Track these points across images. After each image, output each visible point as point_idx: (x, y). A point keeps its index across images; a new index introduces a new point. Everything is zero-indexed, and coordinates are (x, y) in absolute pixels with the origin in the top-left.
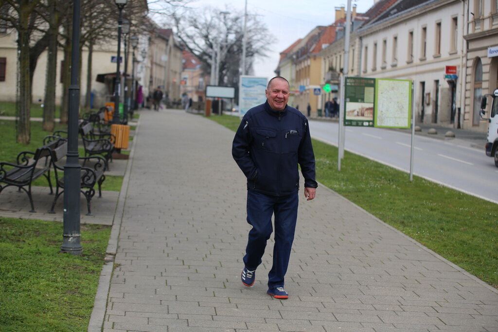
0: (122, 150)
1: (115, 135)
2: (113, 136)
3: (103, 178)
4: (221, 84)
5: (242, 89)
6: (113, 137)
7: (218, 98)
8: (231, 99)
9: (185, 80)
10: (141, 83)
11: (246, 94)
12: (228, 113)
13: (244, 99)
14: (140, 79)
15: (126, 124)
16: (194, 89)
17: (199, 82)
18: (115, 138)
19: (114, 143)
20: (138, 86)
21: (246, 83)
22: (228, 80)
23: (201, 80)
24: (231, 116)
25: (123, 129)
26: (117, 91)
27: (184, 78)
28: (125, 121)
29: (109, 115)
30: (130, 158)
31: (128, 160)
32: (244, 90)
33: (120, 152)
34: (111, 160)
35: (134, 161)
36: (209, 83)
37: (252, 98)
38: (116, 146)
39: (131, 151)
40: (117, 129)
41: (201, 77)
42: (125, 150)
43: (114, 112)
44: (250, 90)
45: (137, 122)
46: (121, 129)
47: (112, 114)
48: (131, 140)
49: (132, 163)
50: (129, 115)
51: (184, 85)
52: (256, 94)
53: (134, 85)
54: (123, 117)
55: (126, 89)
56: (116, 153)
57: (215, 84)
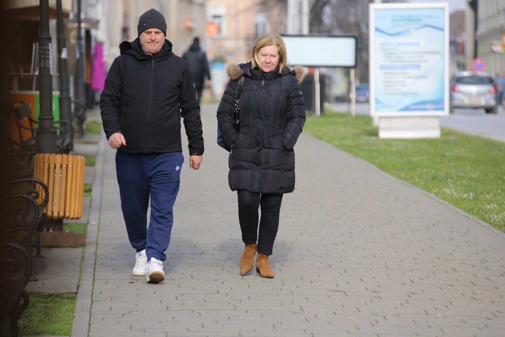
0: (65, 221)
1: (45, 182)
2: (42, 184)
3: (22, 302)
4: (317, 27)
5: (375, 41)
6: (39, 188)
7: (311, 67)
8: (347, 69)
9: (217, 21)
10: (99, 34)
11: (388, 54)
12: (340, 108)
13: (382, 67)
14: (96, 24)
15: (67, 150)
16: (242, 44)
17: (256, 26)
18: (46, 189)
19: (46, 201)
20: (93, 44)
21: (386, 26)
22: (335, 16)
23: (260, 18)
24: (347, 115)
25: (67, 166)
26: (45, 63)
27: (215, 17)
28: (66, 143)
29: (21, 129)
30: (89, 243)
31: (84, 248)
32: (382, 44)
33: (61, 229)
34: (39, 252)
35: (98, 248)
36: (285, 26)
37: (406, 63)
38: (49, 213)
39: (88, 223)
40: (49, 165)
41: (260, 11)
42: (74, 221)
43: (39, 118)
44: (400, 44)
45: (97, 143)
46: (61, 166)
47: (31, 126)
48: (88, 194)
49: (95, 256)
50: (75, 124)
51: (216, 36)
52: (416, 53)
53: (83, 42)
54: (61, 132)
55: (64, 55)
56: (51, 231)
57: (301, 30)
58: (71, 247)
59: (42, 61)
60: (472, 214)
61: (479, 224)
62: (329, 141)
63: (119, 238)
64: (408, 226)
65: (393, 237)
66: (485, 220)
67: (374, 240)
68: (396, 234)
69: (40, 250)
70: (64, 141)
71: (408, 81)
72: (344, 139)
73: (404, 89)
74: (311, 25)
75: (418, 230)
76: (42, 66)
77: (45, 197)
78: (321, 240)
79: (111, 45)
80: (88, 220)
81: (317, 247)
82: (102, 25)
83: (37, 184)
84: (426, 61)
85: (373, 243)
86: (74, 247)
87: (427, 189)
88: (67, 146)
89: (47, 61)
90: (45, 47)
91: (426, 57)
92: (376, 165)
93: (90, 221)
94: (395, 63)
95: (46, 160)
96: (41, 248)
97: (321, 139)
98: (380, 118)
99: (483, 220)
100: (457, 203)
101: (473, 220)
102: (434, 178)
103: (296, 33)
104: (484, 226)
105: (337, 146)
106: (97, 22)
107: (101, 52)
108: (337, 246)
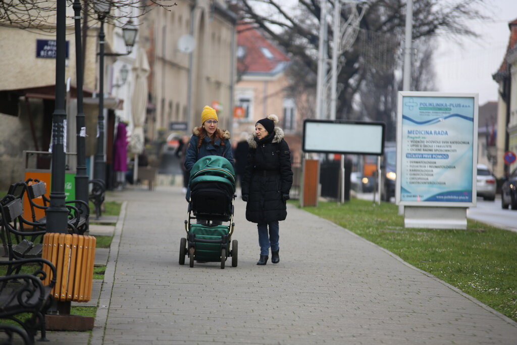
0: (73, 304)
1: (54, 263)
2: (49, 265)
4: (344, 114)
5: (402, 129)
6: (47, 270)
7: (338, 153)
9: (245, 105)
10: (123, 114)
11: (415, 143)
13: (408, 156)
14: (119, 104)
15: (83, 230)
17: (285, 110)
18: (54, 270)
19: (53, 284)
21: (414, 113)
22: (364, 104)
23: (289, 104)
25: (77, 246)
26: (58, 140)
27: (243, 100)
28: (80, 223)
29: (34, 208)
30: (97, 327)
31: (91, 332)
32: (409, 132)
33: (68, 312)
34: (43, 335)
35: (106, 333)
36: (313, 112)
37: (433, 152)
38: (57, 295)
39: (98, 306)
40: (59, 245)
41: (288, 96)
42: (82, 304)
43: (51, 197)
44: (427, 133)
45: (114, 224)
46: (71, 246)
47: (45, 205)
48: (100, 276)
49: (102, 341)
50: (91, 205)
51: (243, 120)
52: (444, 142)
53: (105, 122)
54: (76, 212)
55: (83, 133)
56: (58, 314)
57: (329, 116)
58: (77, 331)
59: (56, 138)
60: (497, 310)
61: (504, 320)
62: (351, 230)
63: (128, 323)
64: (429, 319)
65: (414, 331)
66: (510, 317)
67: (393, 333)
68: (417, 328)
69: (45, 333)
70: (78, 222)
71: (435, 170)
72: (369, 227)
73: (431, 179)
74: (339, 111)
75: (440, 324)
76: (56, 143)
77: (53, 279)
78: (338, 331)
79: (136, 126)
80: (98, 303)
81: (333, 338)
82: (126, 105)
83: (45, 265)
84: (455, 151)
85: (392, 336)
86: (81, 331)
87: (451, 281)
88: (82, 226)
89: (61, 138)
90: (60, 124)
91: (454, 147)
92: (400, 255)
93: (100, 305)
94: (422, 152)
95: (56, 240)
96: (46, 331)
97: (345, 226)
98: (405, 207)
99: (508, 317)
100: (482, 298)
101: (498, 316)
102: (459, 271)
103: (324, 118)
104: (509, 323)
105: (360, 235)
106: (121, 102)
107: (125, 132)
108: (354, 338)
